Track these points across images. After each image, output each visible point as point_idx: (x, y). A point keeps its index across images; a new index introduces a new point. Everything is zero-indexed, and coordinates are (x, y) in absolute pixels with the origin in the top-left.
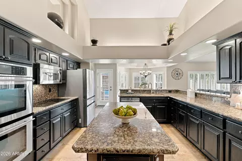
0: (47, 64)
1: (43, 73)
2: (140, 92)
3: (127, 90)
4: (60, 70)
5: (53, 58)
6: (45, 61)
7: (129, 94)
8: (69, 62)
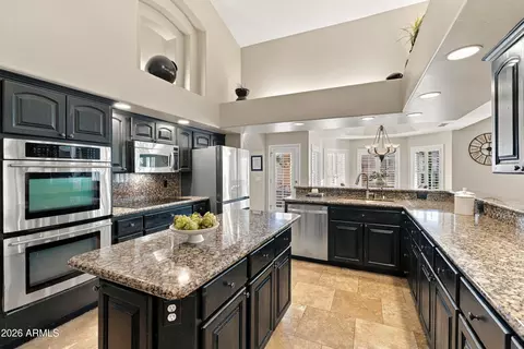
0: (152, 141)
1: (141, 156)
2: (339, 194)
3: (310, 189)
4: (175, 149)
5: (163, 130)
6: (147, 135)
7: (313, 196)
8: (196, 135)
